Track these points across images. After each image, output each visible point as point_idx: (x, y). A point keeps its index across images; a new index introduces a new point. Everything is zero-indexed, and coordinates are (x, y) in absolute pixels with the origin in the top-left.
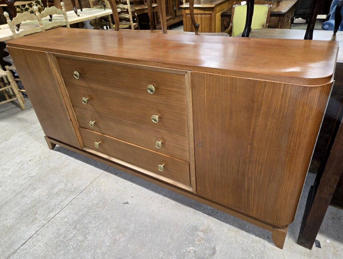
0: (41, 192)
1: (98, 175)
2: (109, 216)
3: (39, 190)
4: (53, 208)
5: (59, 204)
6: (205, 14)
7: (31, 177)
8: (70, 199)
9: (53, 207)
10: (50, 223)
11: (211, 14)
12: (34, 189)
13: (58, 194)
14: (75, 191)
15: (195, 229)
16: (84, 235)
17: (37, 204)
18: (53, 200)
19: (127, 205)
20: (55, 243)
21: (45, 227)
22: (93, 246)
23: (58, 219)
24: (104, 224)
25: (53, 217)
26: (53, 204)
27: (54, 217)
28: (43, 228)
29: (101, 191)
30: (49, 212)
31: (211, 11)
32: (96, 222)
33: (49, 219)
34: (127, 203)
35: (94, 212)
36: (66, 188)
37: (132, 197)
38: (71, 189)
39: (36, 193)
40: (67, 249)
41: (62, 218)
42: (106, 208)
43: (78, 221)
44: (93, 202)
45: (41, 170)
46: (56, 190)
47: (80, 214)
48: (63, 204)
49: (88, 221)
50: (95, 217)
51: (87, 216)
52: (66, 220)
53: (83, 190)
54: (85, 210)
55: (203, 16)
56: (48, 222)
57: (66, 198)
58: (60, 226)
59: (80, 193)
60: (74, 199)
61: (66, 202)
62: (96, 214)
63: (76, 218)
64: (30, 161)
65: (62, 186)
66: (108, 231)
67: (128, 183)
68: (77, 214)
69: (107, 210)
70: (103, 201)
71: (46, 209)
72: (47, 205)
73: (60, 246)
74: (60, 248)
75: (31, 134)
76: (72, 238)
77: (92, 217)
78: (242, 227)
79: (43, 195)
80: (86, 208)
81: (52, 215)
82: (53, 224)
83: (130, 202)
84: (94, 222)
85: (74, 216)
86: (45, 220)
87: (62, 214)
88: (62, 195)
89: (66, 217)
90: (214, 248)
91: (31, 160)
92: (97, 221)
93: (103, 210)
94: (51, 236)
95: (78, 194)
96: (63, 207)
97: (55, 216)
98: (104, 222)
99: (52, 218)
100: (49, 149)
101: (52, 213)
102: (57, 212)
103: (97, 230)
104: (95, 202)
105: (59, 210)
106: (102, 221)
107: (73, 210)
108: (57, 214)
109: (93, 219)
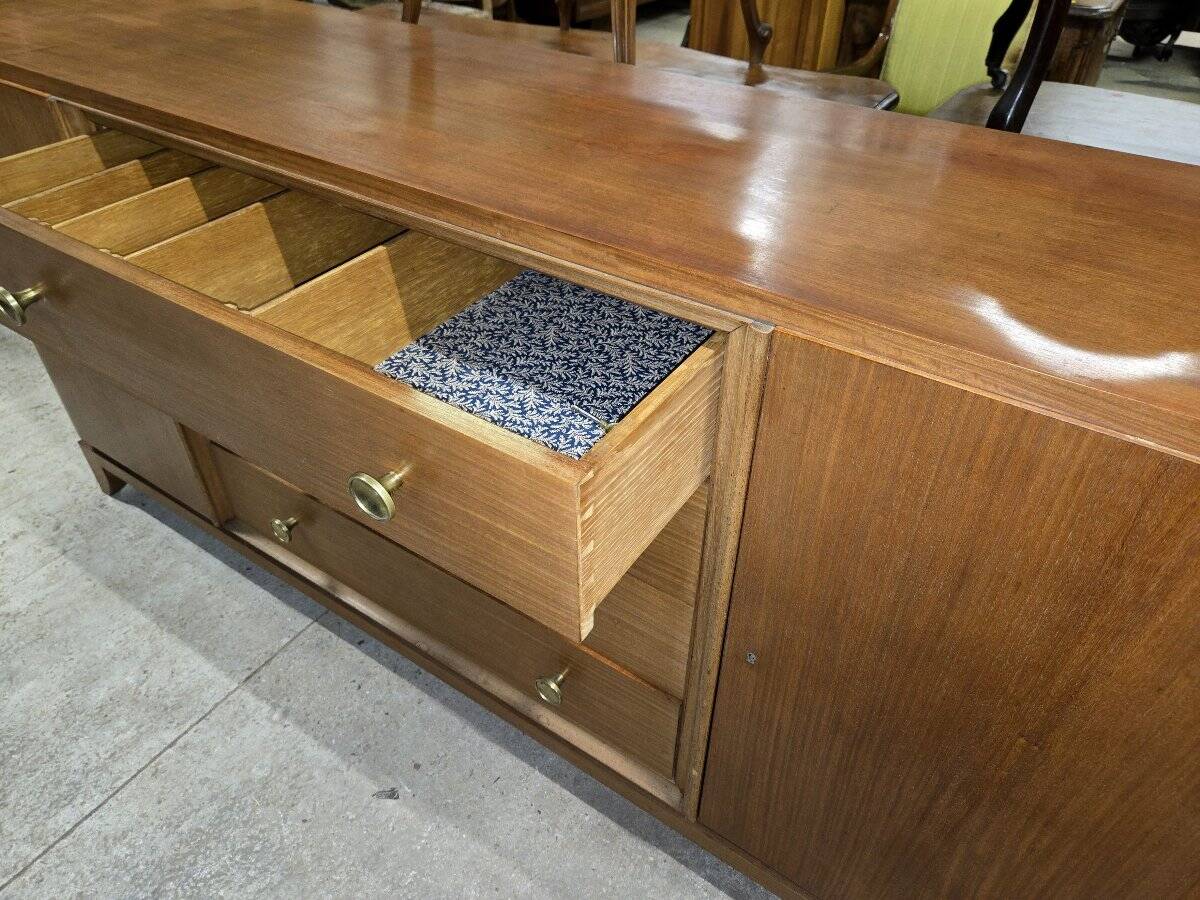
0: (35, 695)
1: (285, 640)
2: (306, 854)
3: (30, 685)
4: (73, 783)
5: (105, 768)
7: (8, 615)
8: (152, 744)
9: (77, 778)
10: (52, 858)
12: (11, 679)
13: (103, 717)
14: (178, 706)
17: (12, 753)
18: (82, 743)
19: (391, 802)
21: (26, 877)
23: (88, 843)
24: (282, 893)
25: (68, 828)
26: (78, 765)
27: (71, 831)
28: (19, 881)
29: (291, 718)
30: (56, 804)
32: (251, 880)
33: (52, 840)
34: (392, 795)
35: (245, 823)
36: (144, 689)
37: (417, 766)
38: (166, 696)
39: (15, 698)
41: (105, 839)
42: (300, 808)
43: (172, 861)
44: (249, 771)
45: (51, 589)
46: (99, 695)
47: (184, 828)
48: (119, 766)
49: (216, 868)
50: (247, 852)
51: (212, 844)
52: (120, 851)
53: (216, 705)
54: (211, 809)
56: (45, 852)
57: (137, 740)
58: (91, 880)
59: (200, 720)
60: (170, 746)
61: (134, 762)
62: (251, 838)
63: (165, 845)
64: (15, 537)
65: (125, 676)
67: (406, 694)
68: (172, 825)
69: (305, 821)
70: (292, 771)
71: (45, 787)
72: (50, 768)
75: (40, 412)
77: (234, 852)
79: (43, 713)
80: (214, 798)
81: (66, 817)
82: (62, 869)
83: (404, 788)
84: (239, 878)
85: (160, 834)
86: (32, 839)
87: (110, 820)
88: (122, 723)
89: (124, 835)
91: (22, 533)
92: (252, 873)
93: (285, 819)
95: (191, 727)
96: (119, 784)
97: (76, 825)
98: (281, 882)
99: (63, 838)
100: (99, 491)
101: (68, 809)
102: (88, 807)
104: (258, 774)
105: (99, 798)
106: (277, 878)
107: (160, 802)
108: (90, 815)
109: (237, 859)
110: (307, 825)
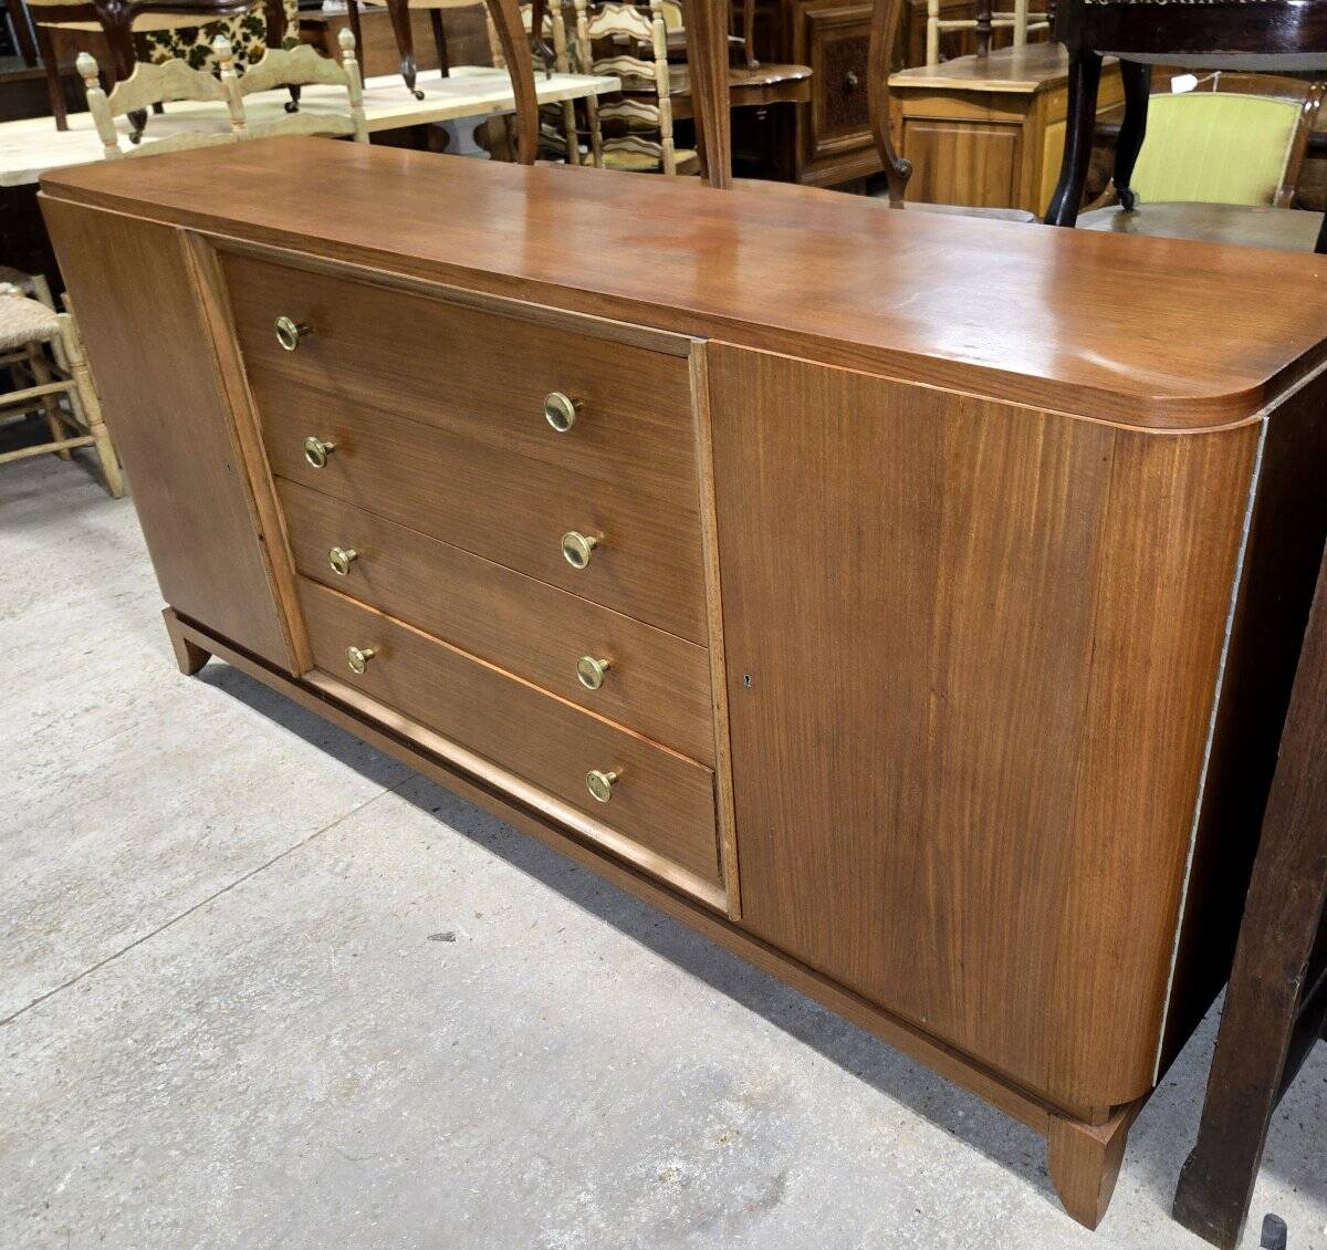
0: (97, 843)
1: (357, 805)
2: (353, 983)
3: (93, 835)
4: (128, 916)
5: (159, 904)
6: (992, 124)
7: (74, 776)
8: (210, 887)
9: (132, 911)
10: (101, 972)
11: (1019, 126)
12: (73, 829)
13: (163, 862)
14: (238, 857)
15: (718, 1085)
16: (226, 1045)
17: (69, 889)
18: (138, 883)
19: (446, 944)
20: (98, 1056)
21: (75, 987)
22: (251, 1096)
23: (137, 963)
24: (324, 1011)
25: (119, 951)
26: (134, 901)
27: (122, 952)
28: (67, 990)
29: (353, 871)
30: (109, 932)
31: (1019, 113)
32: (294, 999)
33: (102, 959)
34: (449, 938)
35: (295, 954)
36: (205, 842)
37: (478, 916)
38: (228, 848)
39: (77, 845)
40: (143, 1089)
41: (155, 960)
42: (351, 945)
43: (219, 981)
44: (304, 913)
45: (120, 755)
46: (161, 844)
47: (234, 955)
48: (174, 903)
49: (262, 988)
50: (293, 977)
51: (260, 970)
52: (170, 970)
53: (277, 858)
54: (262, 942)
55: (984, 132)
56: (94, 969)
57: (193, 884)
58: (138, 992)
59: (260, 869)
61: (189, 900)
62: (300, 965)
63: (212, 969)
64: (87, 710)
65: (189, 830)
66: (335, 1042)
67: (476, 855)
68: (220, 952)
69: (355, 955)
70: (349, 914)
71: (99, 917)
72: (107, 902)
73: (116, 1073)
74: (115, 1083)
75: (122, 600)
76: (172, 1050)
77: (281, 977)
78: (934, 1110)
79: (102, 858)
80: (266, 933)
81: (119, 941)
82: (110, 982)
83: (463, 933)
84: (283, 997)
85: (208, 958)
86: (83, 958)
87: (160, 946)
88: (181, 869)
89: (173, 958)
90: (779, 1182)
91: (93, 707)
92: (296, 994)
93: (335, 953)
94: (92, 1027)
95: (250, 874)
96: (173, 917)
97: (127, 949)
98: (324, 1002)
99: (115, 957)
100: (178, 672)
101: (121, 936)
102: (140, 935)
103: (287, 1028)
104: (312, 914)
105: (151, 928)
106: (320, 999)
107: (211, 934)
108: (141, 941)
109: (284, 981)
110: (358, 958)
